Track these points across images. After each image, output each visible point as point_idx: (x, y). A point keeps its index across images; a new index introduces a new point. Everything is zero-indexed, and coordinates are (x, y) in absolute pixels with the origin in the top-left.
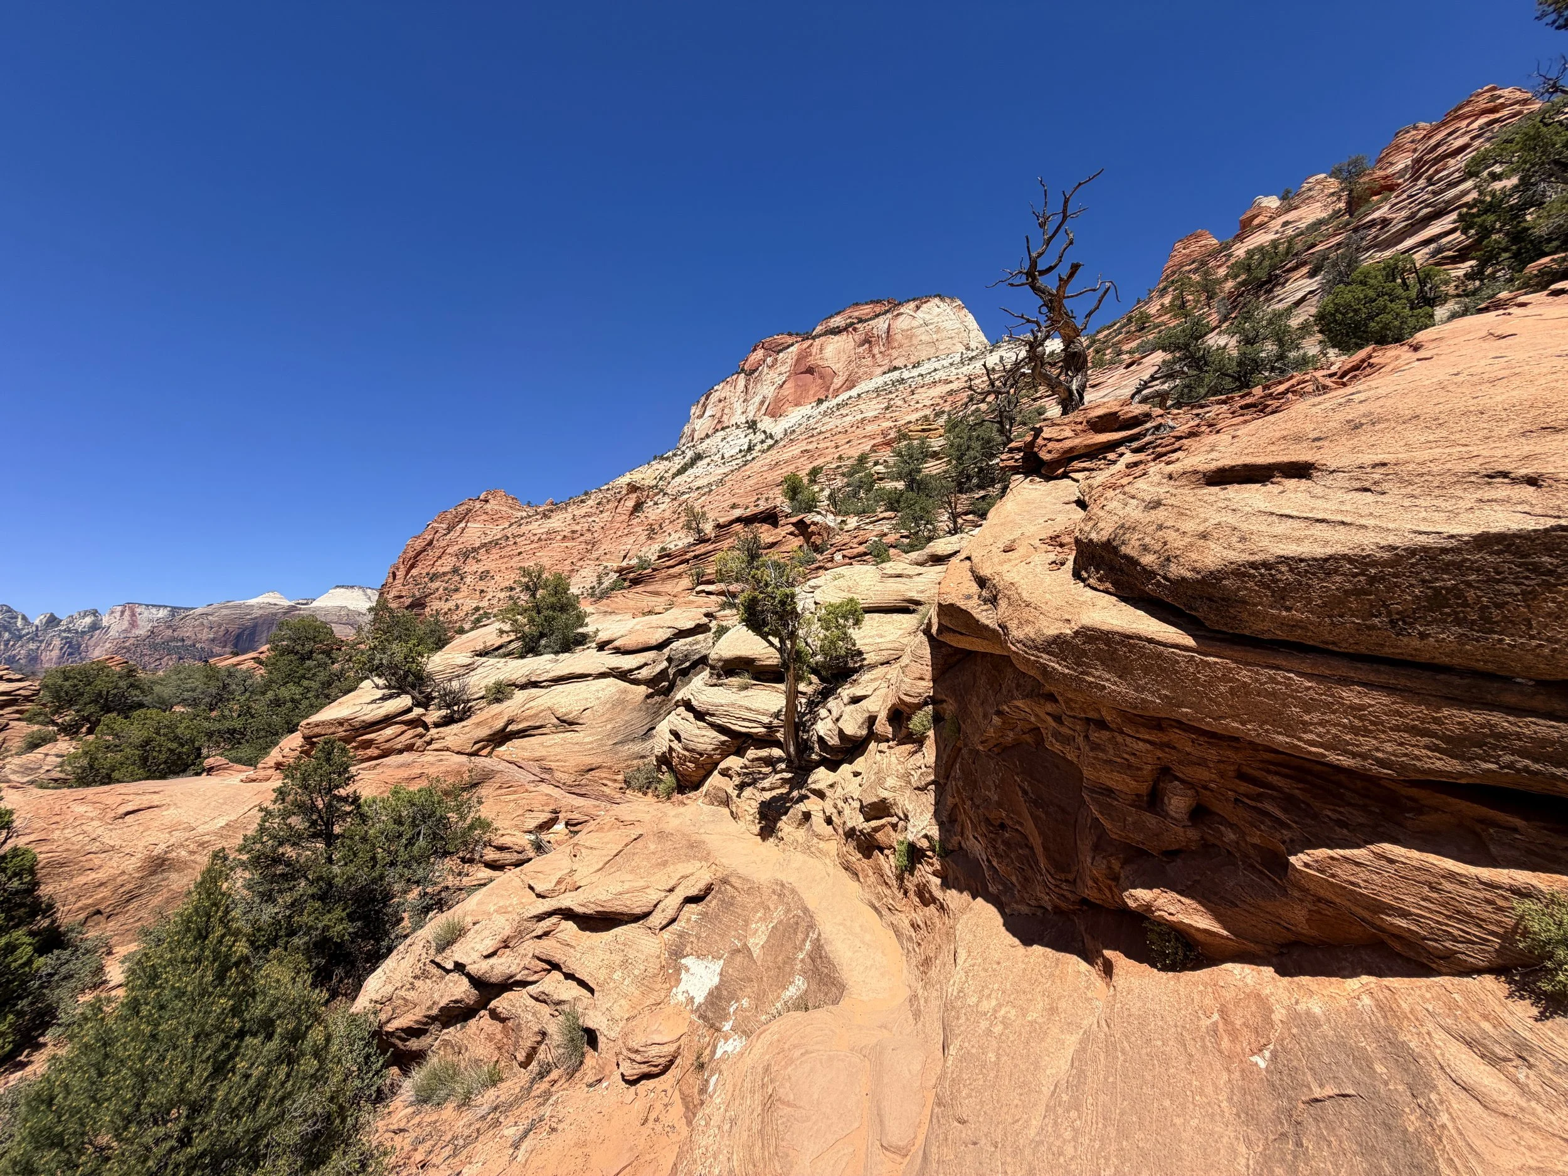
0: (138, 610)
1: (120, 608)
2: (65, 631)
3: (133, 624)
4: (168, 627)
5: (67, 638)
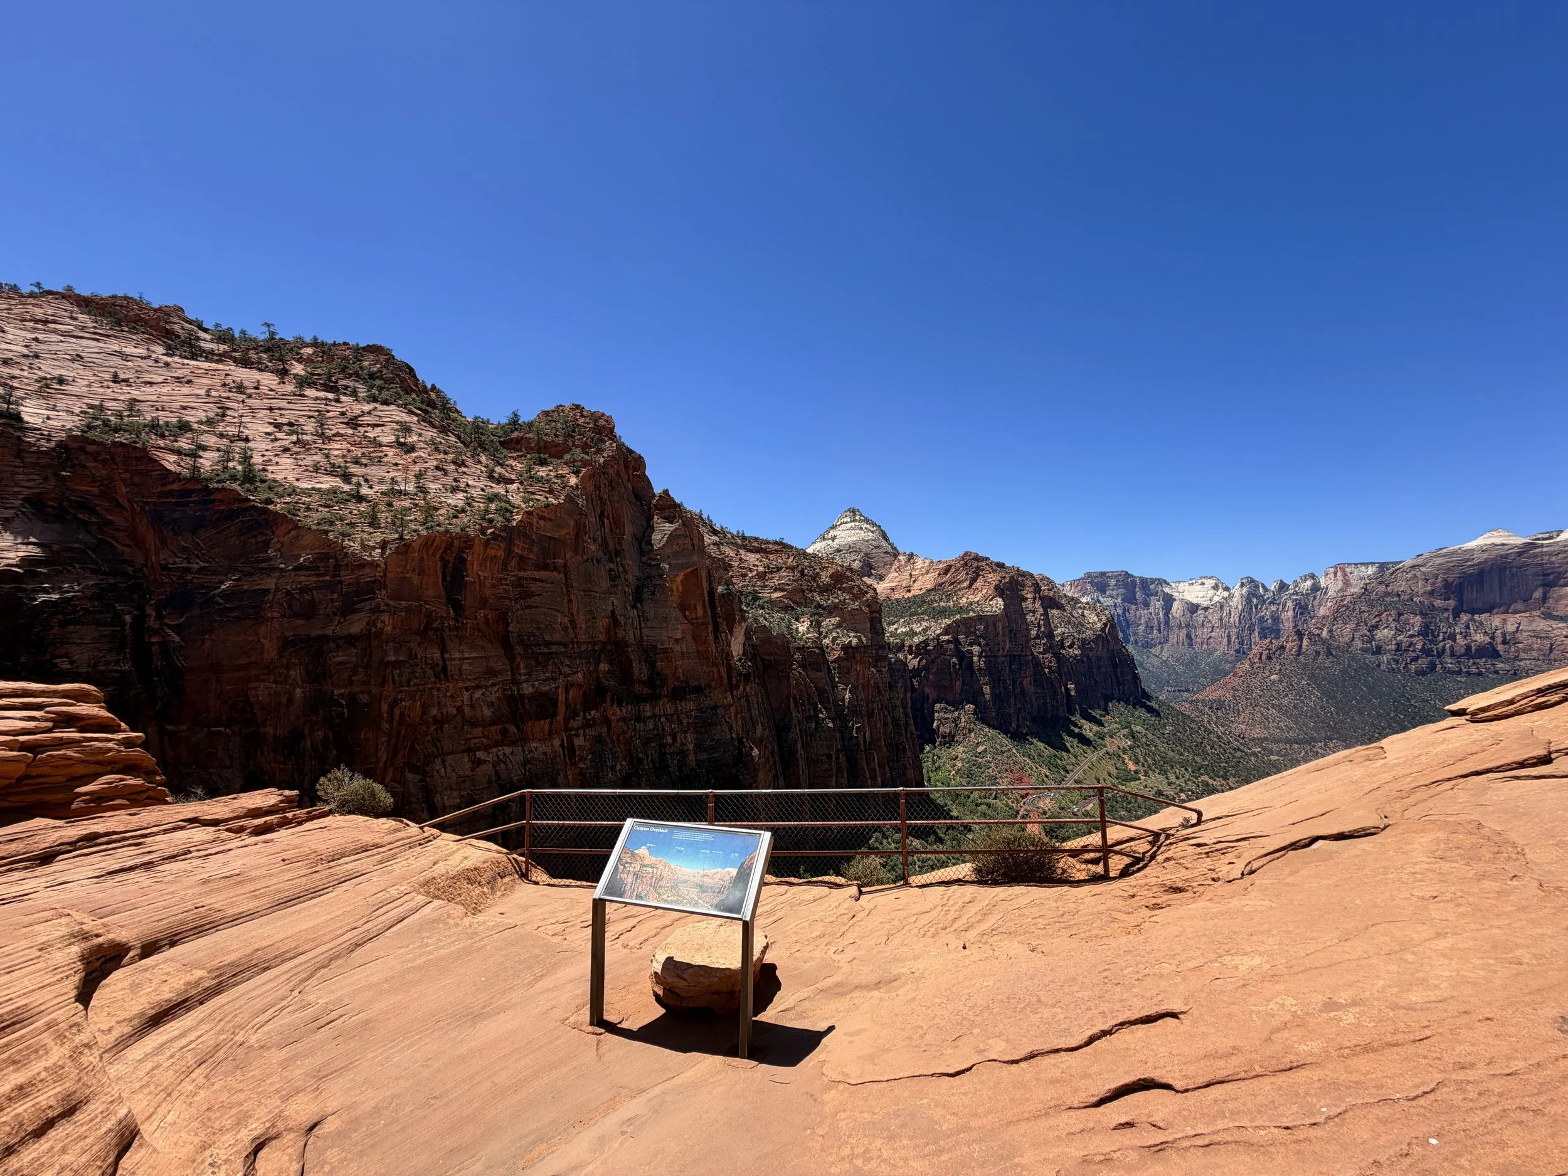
0: (1348, 570)
1: (1332, 570)
2: (1293, 594)
3: (1347, 583)
4: (1380, 583)
5: (1296, 600)
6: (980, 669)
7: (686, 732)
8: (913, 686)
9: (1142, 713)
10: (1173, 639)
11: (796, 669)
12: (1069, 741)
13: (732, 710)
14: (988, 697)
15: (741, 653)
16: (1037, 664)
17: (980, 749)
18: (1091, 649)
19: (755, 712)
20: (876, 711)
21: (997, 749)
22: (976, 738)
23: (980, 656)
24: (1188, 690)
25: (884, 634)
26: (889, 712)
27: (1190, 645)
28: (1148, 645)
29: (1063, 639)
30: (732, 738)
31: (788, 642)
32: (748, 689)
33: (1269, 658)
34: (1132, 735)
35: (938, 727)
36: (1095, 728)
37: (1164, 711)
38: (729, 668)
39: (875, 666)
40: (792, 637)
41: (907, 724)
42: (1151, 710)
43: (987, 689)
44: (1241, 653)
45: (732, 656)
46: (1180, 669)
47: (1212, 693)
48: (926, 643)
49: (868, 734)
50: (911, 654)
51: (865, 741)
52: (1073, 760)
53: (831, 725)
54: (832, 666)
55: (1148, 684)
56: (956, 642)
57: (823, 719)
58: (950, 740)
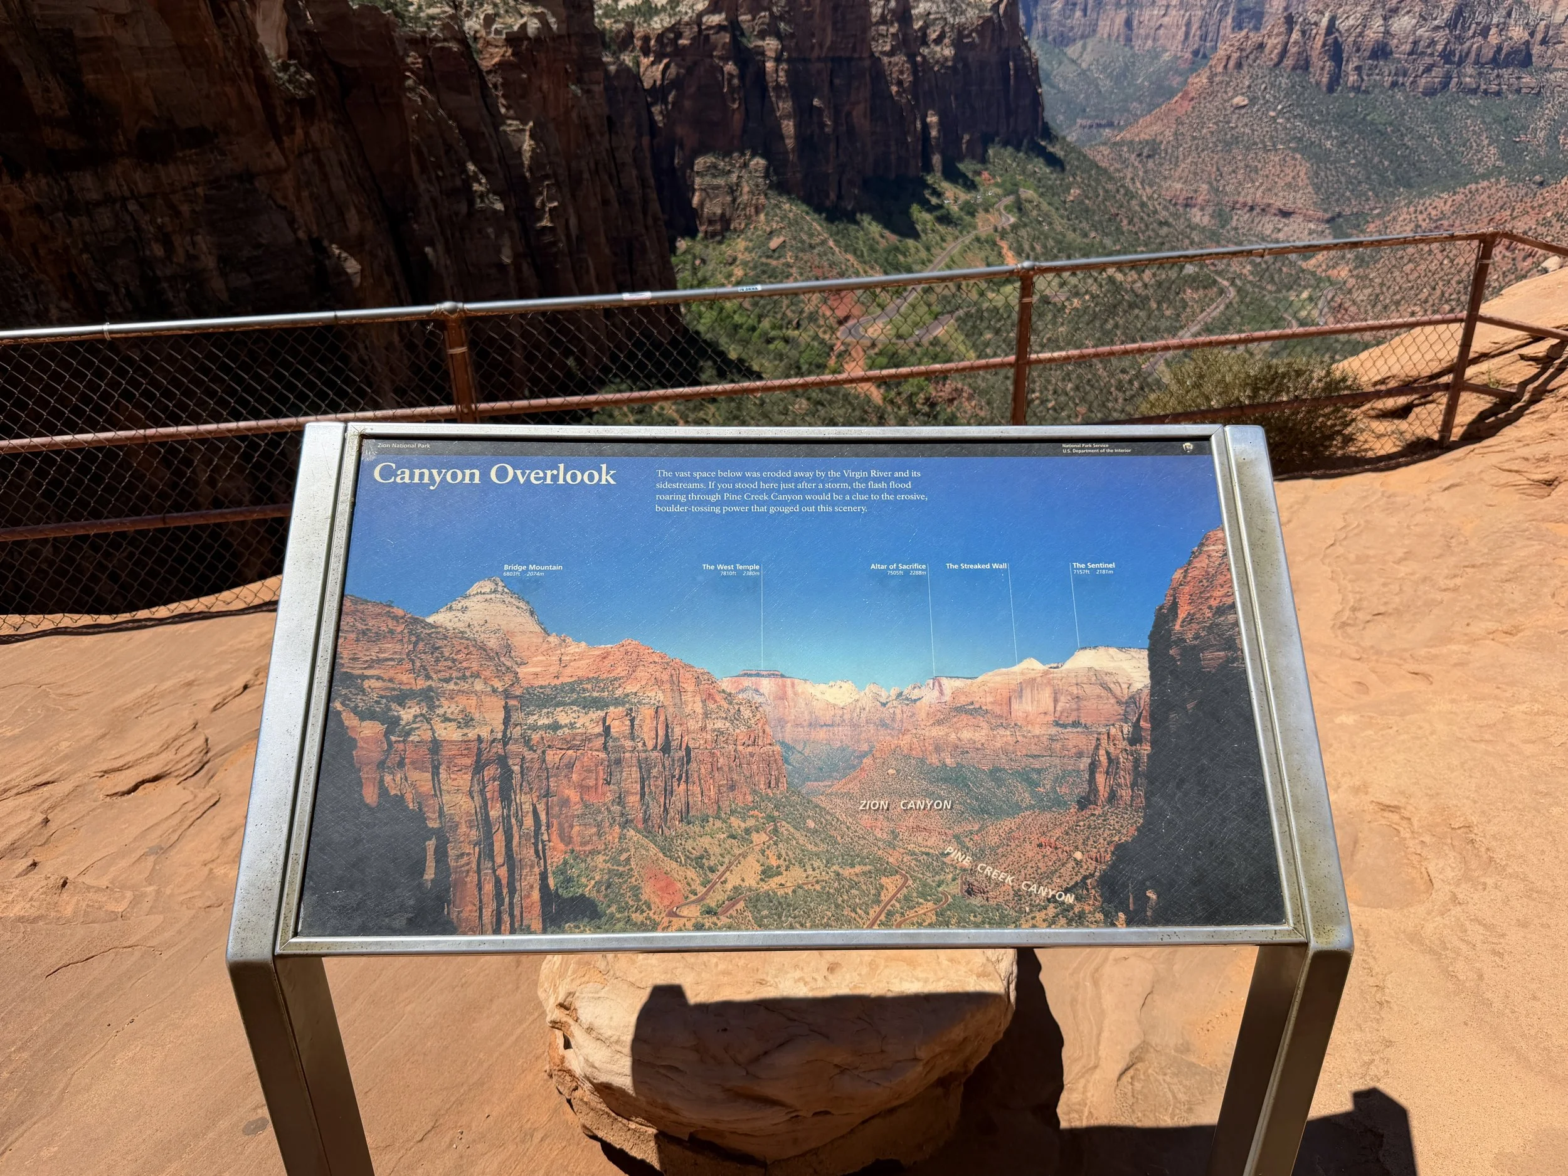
6: (778, 87)
7: (192, 233)
8: (652, 122)
9: (1039, 166)
10: (1104, 28)
11: (412, 89)
12: (921, 217)
13: (288, 179)
14: (790, 143)
15: (283, 50)
16: (878, 74)
17: (774, 243)
18: (972, 45)
19: (338, 184)
20: (586, 175)
21: (803, 242)
22: (768, 222)
23: (778, 60)
24: (1110, 125)
25: (593, 10)
26: (611, 177)
27: (1129, 39)
28: (1063, 40)
29: (924, 29)
30: (298, 241)
31: (388, 26)
32: (314, 132)
33: (1239, 65)
34: (1019, 207)
35: (702, 204)
36: (964, 196)
37: (1072, 162)
38: (264, 85)
39: (579, 81)
40: (397, 14)
41: (645, 201)
42: (1053, 161)
43: (788, 127)
44: (1200, 56)
45: (265, 56)
46: (1106, 84)
47: (1145, 129)
48: (675, 30)
49: (573, 221)
50: (646, 55)
51: (568, 236)
52: (923, 254)
53: (499, 206)
54: (491, 79)
55: (1055, 114)
56: (733, 26)
57: (482, 196)
58: (723, 228)
